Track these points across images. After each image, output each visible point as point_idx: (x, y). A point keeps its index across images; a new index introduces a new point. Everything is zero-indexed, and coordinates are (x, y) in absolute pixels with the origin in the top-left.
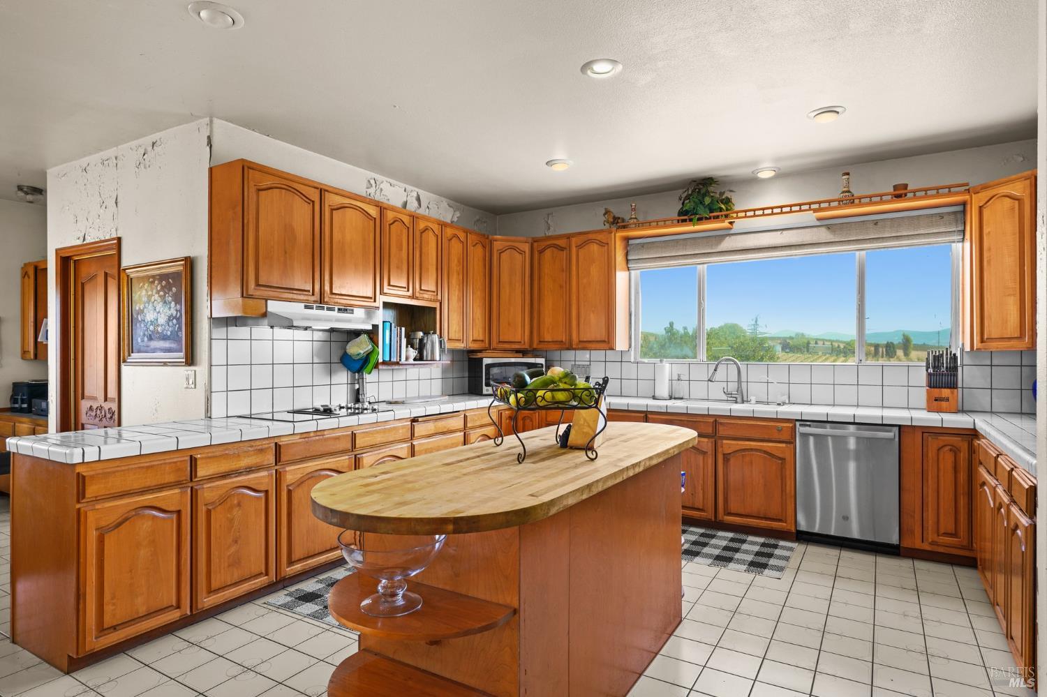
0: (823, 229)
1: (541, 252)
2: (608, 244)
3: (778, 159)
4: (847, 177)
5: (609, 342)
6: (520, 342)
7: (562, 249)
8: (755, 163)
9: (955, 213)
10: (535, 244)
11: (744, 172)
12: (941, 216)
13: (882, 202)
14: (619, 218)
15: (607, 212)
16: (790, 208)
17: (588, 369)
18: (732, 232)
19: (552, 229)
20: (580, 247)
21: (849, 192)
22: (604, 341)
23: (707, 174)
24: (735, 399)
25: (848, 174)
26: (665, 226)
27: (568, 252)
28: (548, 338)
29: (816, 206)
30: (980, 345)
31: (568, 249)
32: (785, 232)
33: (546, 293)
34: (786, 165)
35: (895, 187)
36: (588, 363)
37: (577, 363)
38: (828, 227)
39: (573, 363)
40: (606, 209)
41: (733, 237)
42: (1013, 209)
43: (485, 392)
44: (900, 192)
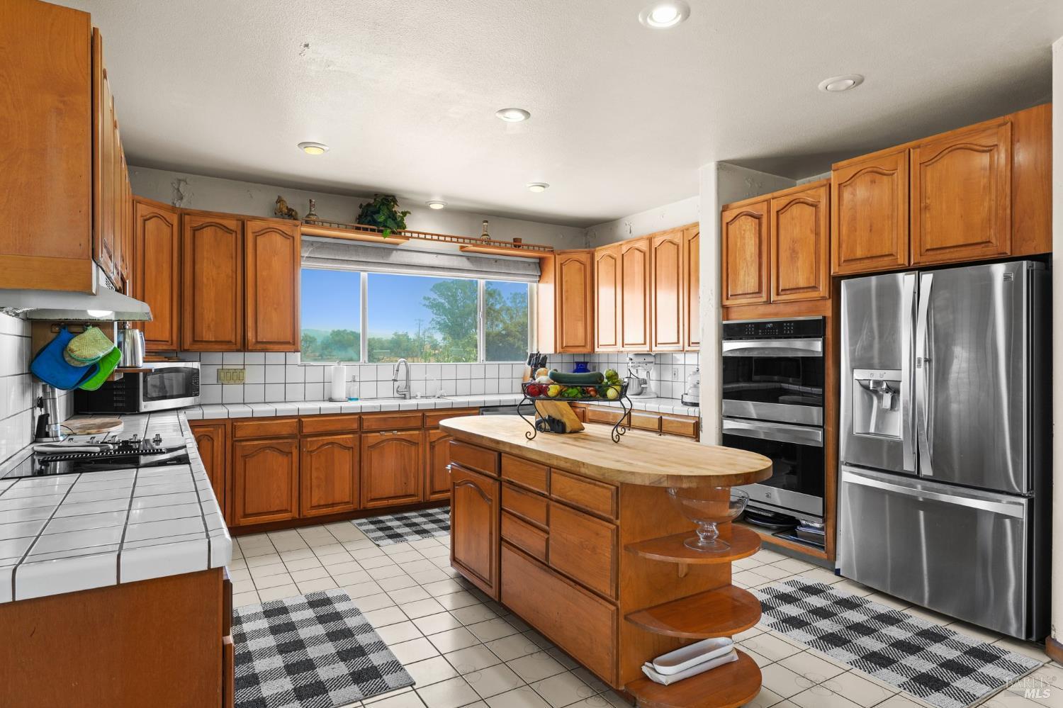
0: (464, 259)
1: (195, 230)
2: (293, 237)
3: (445, 197)
4: (486, 224)
5: (294, 345)
6: (167, 341)
7: (228, 230)
8: (429, 195)
9: (535, 263)
10: (187, 217)
11: (422, 199)
12: (529, 264)
13: (506, 248)
14: (293, 210)
15: (280, 200)
16: (438, 237)
17: (241, 374)
18: (399, 247)
19: (185, 200)
20: (257, 235)
21: (487, 235)
22: (288, 343)
23: (393, 193)
24: (403, 396)
25: (487, 222)
26: (330, 228)
27: (239, 236)
28: (209, 336)
29: (474, 242)
30: (561, 350)
31: (239, 233)
32: (439, 256)
33: (205, 280)
34: (451, 203)
35: (515, 240)
36: (242, 367)
37: (225, 367)
38: (468, 258)
39: (220, 367)
40: (279, 197)
41: (399, 252)
42: (580, 269)
43: (143, 409)
44: (517, 244)
